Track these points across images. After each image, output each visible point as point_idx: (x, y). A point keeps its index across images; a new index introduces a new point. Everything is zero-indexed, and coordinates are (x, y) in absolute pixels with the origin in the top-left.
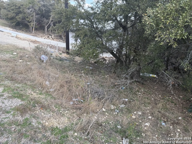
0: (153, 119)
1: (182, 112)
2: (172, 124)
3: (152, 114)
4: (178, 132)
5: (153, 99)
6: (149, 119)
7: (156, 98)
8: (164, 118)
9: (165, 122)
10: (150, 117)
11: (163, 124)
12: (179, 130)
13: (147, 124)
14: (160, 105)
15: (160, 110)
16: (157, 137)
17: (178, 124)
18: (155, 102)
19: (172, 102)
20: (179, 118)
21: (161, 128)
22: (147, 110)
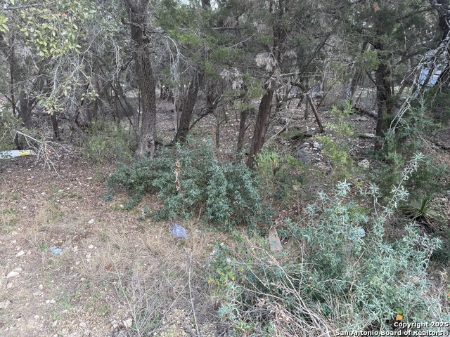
0: (29, 253)
1: (96, 207)
2: (77, 240)
3: (26, 243)
4: (90, 250)
5: (25, 208)
6: (19, 258)
7: (34, 202)
8: (57, 238)
9: (59, 245)
10: (21, 253)
11: (57, 251)
12: (91, 247)
13: (12, 274)
14: (42, 213)
15: (44, 226)
16: (43, 290)
17: (87, 235)
18: (33, 212)
19: (71, 197)
20: (90, 222)
21: (50, 262)
22: (9, 241)
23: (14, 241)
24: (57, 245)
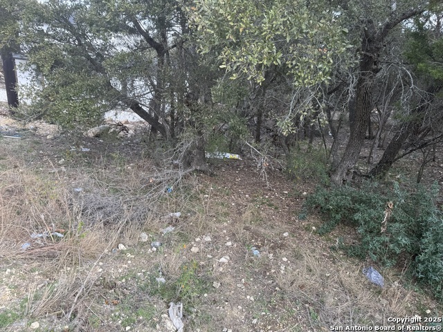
0: (235, 245)
1: (289, 222)
2: (273, 248)
3: (233, 236)
4: (283, 262)
5: (233, 204)
6: (227, 247)
7: (240, 201)
8: (256, 240)
9: (258, 247)
10: (229, 244)
11: (256, 252)
12: (285, 259)
13: (223, 260)
14: (247, 215)
15: (247, 225)
16: (244, 284)
17: (282, 246)
18: (239, 210)
19: (270, 205)
20: (285, 234)
21: (251, 261)
22: (221, 230)
23: (225, 231)
24: (256, 246)
